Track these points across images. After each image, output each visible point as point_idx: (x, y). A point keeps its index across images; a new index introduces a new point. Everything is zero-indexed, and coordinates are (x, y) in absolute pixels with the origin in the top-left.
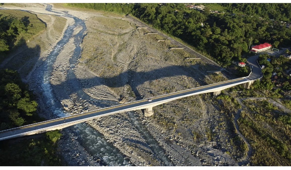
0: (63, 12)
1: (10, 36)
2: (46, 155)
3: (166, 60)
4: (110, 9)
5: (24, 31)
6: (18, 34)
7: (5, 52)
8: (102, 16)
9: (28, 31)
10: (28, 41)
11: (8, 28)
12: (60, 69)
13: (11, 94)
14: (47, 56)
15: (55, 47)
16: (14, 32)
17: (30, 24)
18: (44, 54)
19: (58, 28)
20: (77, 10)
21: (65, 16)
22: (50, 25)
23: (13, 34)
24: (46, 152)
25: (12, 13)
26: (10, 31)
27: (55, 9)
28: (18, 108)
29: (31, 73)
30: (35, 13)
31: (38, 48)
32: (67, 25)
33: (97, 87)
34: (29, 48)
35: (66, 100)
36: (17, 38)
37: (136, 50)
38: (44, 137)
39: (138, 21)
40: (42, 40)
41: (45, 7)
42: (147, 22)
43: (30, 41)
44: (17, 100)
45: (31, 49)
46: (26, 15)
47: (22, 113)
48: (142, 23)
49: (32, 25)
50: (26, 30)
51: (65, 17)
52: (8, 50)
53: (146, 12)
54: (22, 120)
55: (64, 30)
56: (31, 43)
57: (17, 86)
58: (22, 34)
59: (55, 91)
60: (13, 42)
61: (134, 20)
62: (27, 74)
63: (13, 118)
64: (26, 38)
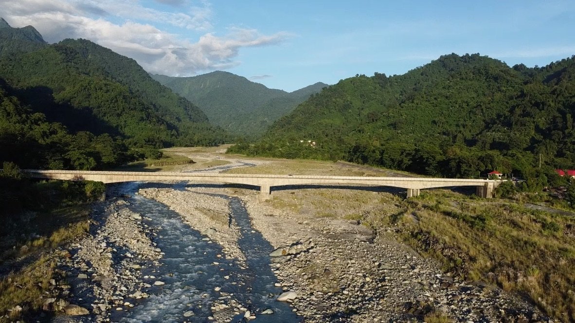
39: (348, 164)
48: (353, 166)
61: (344, 165)
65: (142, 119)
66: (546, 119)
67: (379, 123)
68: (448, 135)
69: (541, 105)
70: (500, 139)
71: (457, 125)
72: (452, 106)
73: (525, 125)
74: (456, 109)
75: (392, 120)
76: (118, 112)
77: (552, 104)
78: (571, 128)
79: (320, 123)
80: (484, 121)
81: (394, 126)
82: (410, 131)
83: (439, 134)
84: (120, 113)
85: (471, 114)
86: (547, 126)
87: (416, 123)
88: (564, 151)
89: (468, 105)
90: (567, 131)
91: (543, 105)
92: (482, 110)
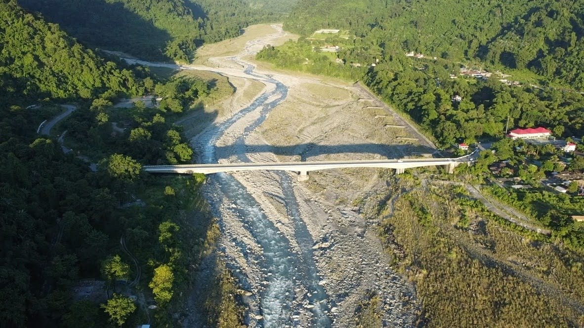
0: (266, 75)
1: (187, 99)
2: (187, 185)
3: (367, 138)
4: (334, 74)
5: (205, 94)
6: (198, 98)
7: (178, 114)
8: (318, 83)
9: (210, 95)
10: (207, 106)
11: (187, 90)
12: (231, 135)
13: (171, 139)
14: (222, 122)
15: (236, 114)
16: (193, 94)
17: (215, 88)
18: (219, 120)
19: (248, 95)
20: (286, 73)
21: (266, 81)
22: (240, 91)
23: (192, 96)
24: (188, 183)
25: (199, 75)
26: (189, 93)
27: (257, 71)
28: (175, 151)
29: (198, 136)
30: (228, 76)
31: (216, 113)
32: (263, 92)
33: (262, 153)
34: (205, 112)
35: (224, 160)
36: (195, 102)
37: (335, 125)
38: (190, 176)
39: (365, 91)
40: (223, 106)
41: (244, 69)
42: (376, 92)
43: (209, 106)
44: (175, 145)
45: (208, 114)
46: (214, 77)
47: (177, 157)
48: (370, 94)
49: (218, 89)
50: (208, 94)
51: (265, 83)
52: (181, 111)
53: (377, 77)
54: (175, 161)
55: (256, 97)
56: (209, 108)
57: (177, 134)
58: (201, 98)
59: (217, 152)
60: (189, 105)
61: (362, 90)
62: (194, 136)
63: (168, 158)
64: (205, 102)
65: (170, 11)
66: (556, 30)
67: (402, 19)
68: (464, 39)
69: (555, 14)
70: (510, 49)
71: (475, 28)
72: (474, 4)
73: (536, 36)
74: (477, 8)
75: (414, 18)
76: (146, 5)
77: (566, 14)
78: (574, 46)
79: (344, 8)
80: (501, 24)
81: (415, 24)
82: (430, 31)
83: (457, 37)
84: (148, 6)
85: (491, 14)
86: (556, 37)
87: (436, 23)
88: (562, 70)
89: (489, 4)
90: (569, 49)
91: (557, 15)
92: (502, 10)
